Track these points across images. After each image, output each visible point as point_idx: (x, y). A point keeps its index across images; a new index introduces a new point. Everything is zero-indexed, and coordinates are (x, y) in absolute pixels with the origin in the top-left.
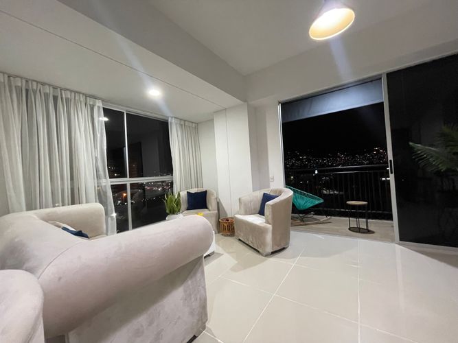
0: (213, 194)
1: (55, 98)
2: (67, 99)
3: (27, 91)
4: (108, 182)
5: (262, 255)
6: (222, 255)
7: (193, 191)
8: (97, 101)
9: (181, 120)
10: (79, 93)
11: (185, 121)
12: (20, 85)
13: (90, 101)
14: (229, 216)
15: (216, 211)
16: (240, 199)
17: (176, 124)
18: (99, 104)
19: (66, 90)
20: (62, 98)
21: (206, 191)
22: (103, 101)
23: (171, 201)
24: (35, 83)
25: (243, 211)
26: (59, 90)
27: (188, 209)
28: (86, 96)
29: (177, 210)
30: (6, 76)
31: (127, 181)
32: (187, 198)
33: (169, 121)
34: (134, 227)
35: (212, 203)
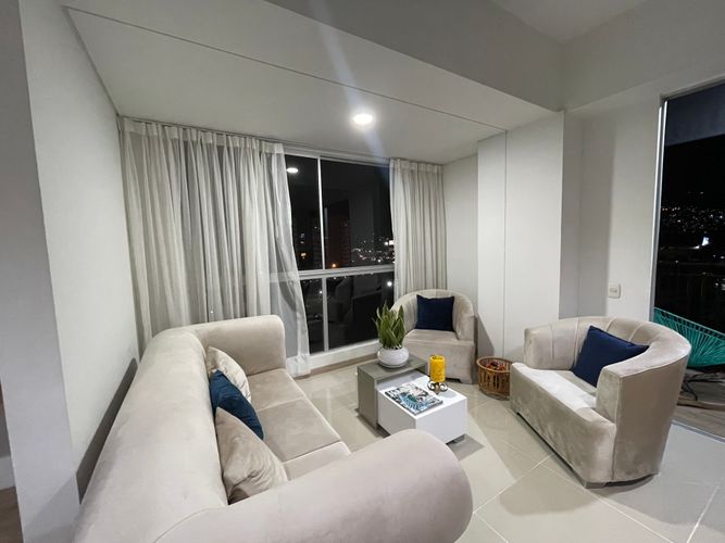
0: (466, 309)
1: (220, 149)
2: (236, 149)
3: (186, 143)
4: (296, 276)
5: (580, 480)
6: (481, 446)
7: (429, 294)
8: (276, 146)
9: (412, 161)
10: (251, 136)
11: (419, 162)
12: (176, 137)
13: (266, 148)
14: (498, 354)
15: (472, 343)
16: (527, 333)
17: (403, 171)
18: (279, 150)
19: (234, 134)
20: (228, 149)
21: (453, 298)
22: (286, 144)
23: (388, 326)
24: (194, 131)
25: (531, 355)
26: (224, 136)
27: (417, 327)
28: (261, 139)
29: (396, 341)
30: (159, 126)
31: (322, 274)
32: (416, 307)
33: (391, 166)
34: (332, 346)
35: (464, 324)
